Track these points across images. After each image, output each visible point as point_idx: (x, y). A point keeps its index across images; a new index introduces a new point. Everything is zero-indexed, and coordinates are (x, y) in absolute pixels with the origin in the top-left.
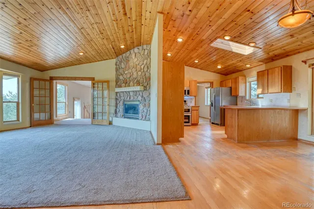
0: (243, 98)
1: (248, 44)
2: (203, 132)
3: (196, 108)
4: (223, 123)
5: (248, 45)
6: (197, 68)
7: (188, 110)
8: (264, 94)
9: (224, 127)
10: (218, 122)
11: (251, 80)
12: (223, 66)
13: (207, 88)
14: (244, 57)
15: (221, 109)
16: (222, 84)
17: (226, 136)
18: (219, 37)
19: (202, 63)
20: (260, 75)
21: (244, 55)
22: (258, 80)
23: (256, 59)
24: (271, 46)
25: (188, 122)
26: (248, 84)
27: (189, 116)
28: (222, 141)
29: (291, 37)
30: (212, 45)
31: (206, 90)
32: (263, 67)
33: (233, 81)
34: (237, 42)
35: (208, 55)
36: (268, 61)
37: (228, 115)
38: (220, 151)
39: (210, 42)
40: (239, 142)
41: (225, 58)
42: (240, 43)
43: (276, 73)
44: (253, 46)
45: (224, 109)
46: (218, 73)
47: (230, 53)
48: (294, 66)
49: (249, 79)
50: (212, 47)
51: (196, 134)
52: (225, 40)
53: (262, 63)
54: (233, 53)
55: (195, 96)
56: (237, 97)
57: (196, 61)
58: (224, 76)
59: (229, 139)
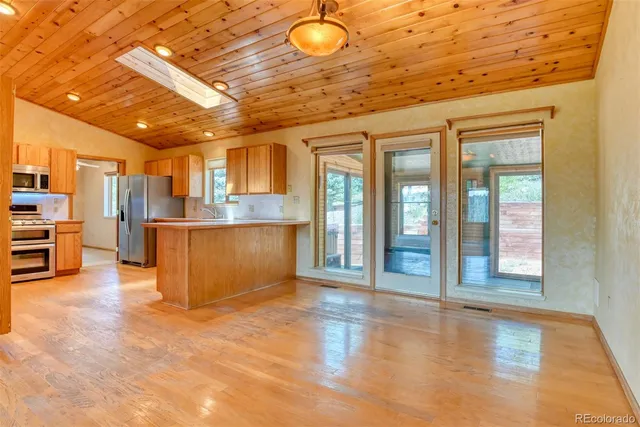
0: (199, 200)
1: (211, 81)
2: (92, 293)
3: (75, 226)
4: (151, 261)
5: (212, 86)
6: (77, 118)
7: (46, 234)
8: (239, 194)
9: (155, 269)
10: (140, 257)
11: (214, 164)
12: (151, 126)
13: (109, 174)
14: (202, 113)
15: (147, 229)
16: (148, 167)
17: (159, 296)
18: (141, 43)
19: (91, 108)
20: (233, 156)
21: (200, 108)
22: (228, 166)
23: (226, 122)
24: (256, 101)
25: (46, 268)
26: (207, 173)
27: (46, 252)
28: (150, 313)
29: (289, 90)
30: (120, 59)
31: (106, 178)
32: (237, 142)
33: (176, 162)
34: (186, 70)
35: (109, 86)
36: (248, 130)
37: (164, 243)
38: (142, 350)
39: (113, 48)
40: (194, 305)
41: (158, 106)
42: (195, 75)
43: (262, 157)
44: (222, 92)
45: (156, 229)
46: (140, 141)
47: (171, 96)
48: (289, 146)
49: (210, 163)
50: (122, 67)
51: (68, 304)
52: (158, 55)
53: (235, 133)
54: (176, 96)
55: (70, 195)
56: (184, 199)
57: (73, 98)
58: (153, 149)
59: (168, 302)
